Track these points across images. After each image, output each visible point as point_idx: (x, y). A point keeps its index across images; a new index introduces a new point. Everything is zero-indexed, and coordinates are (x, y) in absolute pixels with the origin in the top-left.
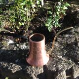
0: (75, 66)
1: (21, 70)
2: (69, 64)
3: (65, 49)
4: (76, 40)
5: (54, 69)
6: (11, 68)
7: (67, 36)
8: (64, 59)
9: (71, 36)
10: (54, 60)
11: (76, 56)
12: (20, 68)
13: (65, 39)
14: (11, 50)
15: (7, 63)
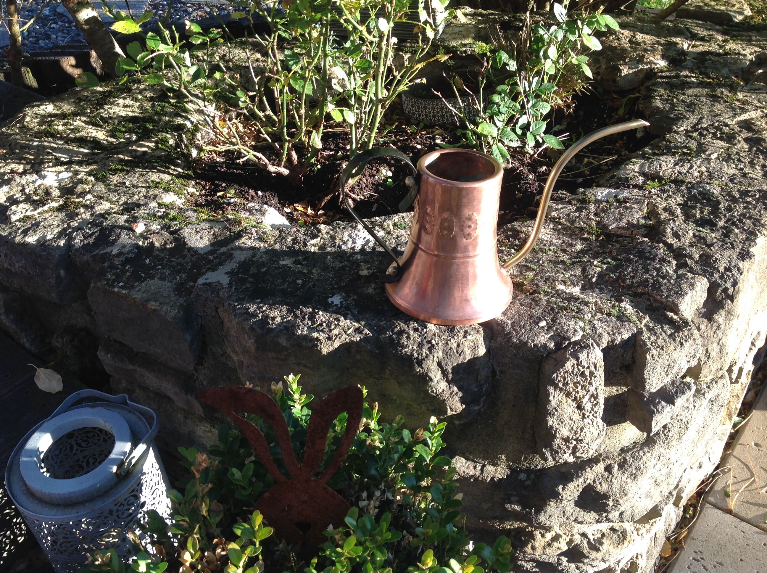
0: (650, 329)
1: (366, 339)
2: (622, 318)
3: (595, 256)
4: (652, 213)
5: (543, 338)
6: (311, 329)
7: (601, 193)
8: (593, 298)
9: (625, 194)
10: (537, 302)
11: (657, 287)
12: (358, 330)
13: (593, 208)
14: (292, 252)
15: (284, 309)
